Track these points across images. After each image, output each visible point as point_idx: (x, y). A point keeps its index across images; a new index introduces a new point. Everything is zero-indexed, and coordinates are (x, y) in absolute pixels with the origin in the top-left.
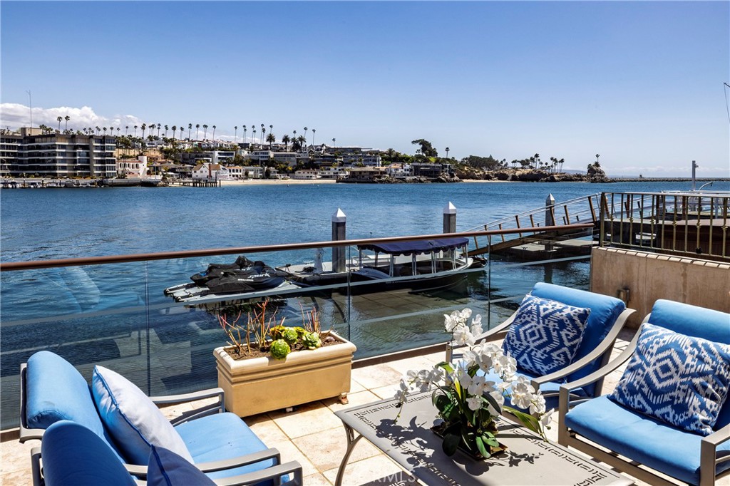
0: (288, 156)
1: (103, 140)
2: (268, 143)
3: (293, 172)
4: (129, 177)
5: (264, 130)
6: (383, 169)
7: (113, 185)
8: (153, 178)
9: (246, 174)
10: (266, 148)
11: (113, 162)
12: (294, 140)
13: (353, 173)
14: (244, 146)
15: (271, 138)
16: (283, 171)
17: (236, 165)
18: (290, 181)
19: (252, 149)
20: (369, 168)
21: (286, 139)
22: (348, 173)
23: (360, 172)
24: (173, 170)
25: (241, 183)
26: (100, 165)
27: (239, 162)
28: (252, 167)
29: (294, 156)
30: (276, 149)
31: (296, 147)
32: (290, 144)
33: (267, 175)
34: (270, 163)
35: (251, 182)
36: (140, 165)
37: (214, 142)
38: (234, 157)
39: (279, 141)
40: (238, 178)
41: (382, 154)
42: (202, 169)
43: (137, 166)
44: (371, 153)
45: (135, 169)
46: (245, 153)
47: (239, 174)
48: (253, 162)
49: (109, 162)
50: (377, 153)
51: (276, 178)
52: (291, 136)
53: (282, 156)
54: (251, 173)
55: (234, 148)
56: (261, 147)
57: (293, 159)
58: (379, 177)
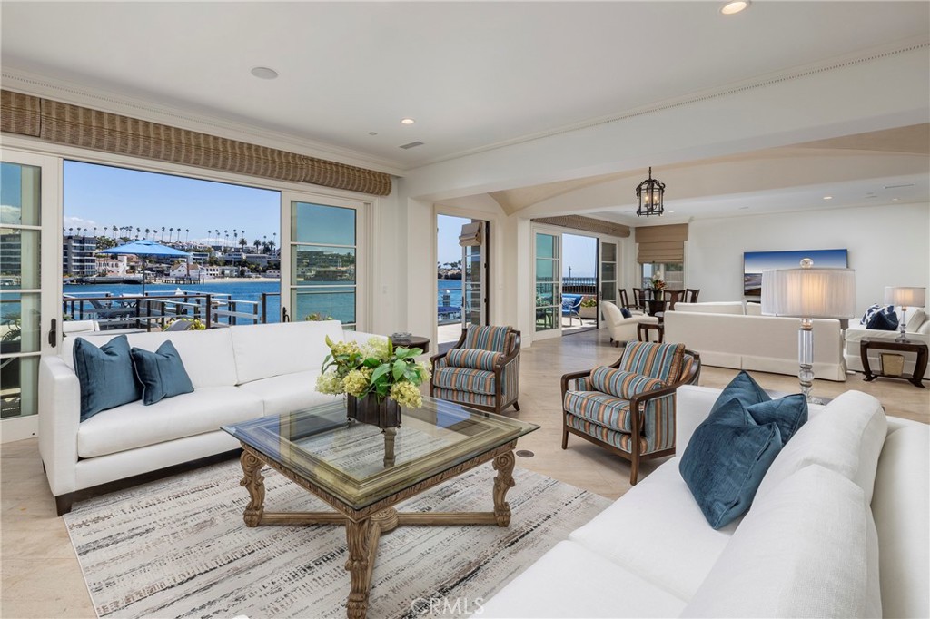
0: (259, 257)
1: (82, 240)
2: (241, 246)
3: (264, 271)
4: (109, 276)
5: (236, 235)
6: (344, 269)
7: (95, 283)
8: (132, 276)
9: (223, 273)
10: (237, 250)
11: (93, 261)
12: (264, 244)
13: (319, 272)
14: (217, 248)
15: (243, 242)
16: (256, 270)
17: (211, 265)
18: (262, 279)
19: (225, 251)
20: (333, 269)
21: (257, 243)
22: (313, 273)
23: (325, 272)
24: (150, 269)
25: (218, 280)
26: (78, 264)
27: (213, 262)
28: (227, 267)
29: (264, 257)
30: (249, 251)
31: (267, 250)
32: (261, 247)
33: (242, 274)
34: (243, 263)
35: (227, 280)
36: (120, 264)
37: (188, 244)
38: (208, 259)
39: (250, 245)
40: (215, 276)
41: (342, 257)
42: (180, 268)
43: (117, 265)
44: (332, 255)
45: (115, 268)
46: (219, 255)
47: (216, 273)
48: (227, 263)
49: (88, 261)
50: (337, 256)
51: (249, 277)
52: (262, 241)
53: (254, 257)
54: (227, 272)
55: (209, 250)
56: (233, 250)
57: (265, 260)
58: (341, 276)
